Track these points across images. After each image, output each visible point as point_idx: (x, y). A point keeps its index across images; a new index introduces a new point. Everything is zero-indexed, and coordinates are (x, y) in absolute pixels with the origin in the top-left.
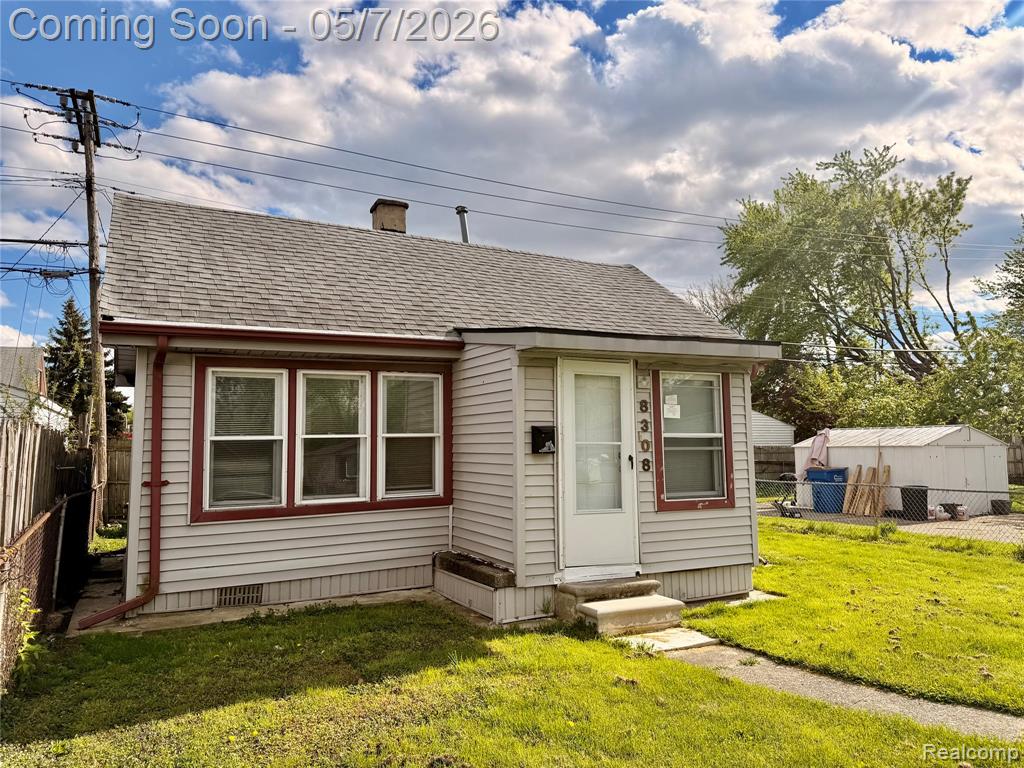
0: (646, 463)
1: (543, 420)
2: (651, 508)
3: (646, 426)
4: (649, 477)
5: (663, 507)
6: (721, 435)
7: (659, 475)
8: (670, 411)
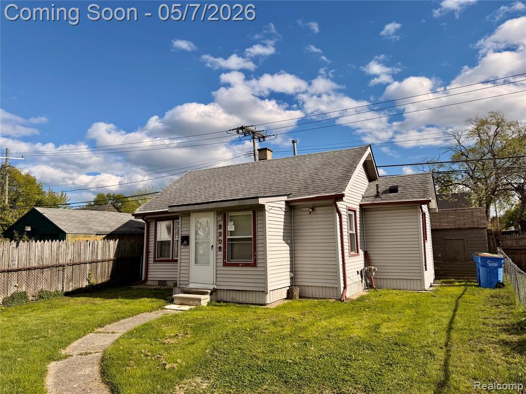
0: (220, 248)
1: (185, 233)
2: (222, 264)
3: (221, 234)
4: (221, 253)
5: (225, 265)
6: (252, 236)
7: (224, 253)
8: (230, 228)
